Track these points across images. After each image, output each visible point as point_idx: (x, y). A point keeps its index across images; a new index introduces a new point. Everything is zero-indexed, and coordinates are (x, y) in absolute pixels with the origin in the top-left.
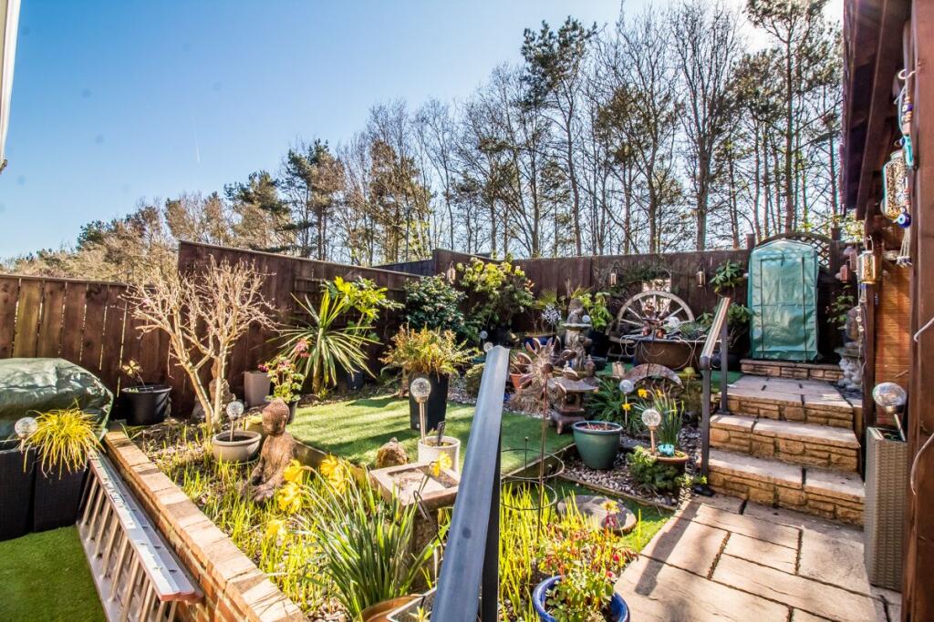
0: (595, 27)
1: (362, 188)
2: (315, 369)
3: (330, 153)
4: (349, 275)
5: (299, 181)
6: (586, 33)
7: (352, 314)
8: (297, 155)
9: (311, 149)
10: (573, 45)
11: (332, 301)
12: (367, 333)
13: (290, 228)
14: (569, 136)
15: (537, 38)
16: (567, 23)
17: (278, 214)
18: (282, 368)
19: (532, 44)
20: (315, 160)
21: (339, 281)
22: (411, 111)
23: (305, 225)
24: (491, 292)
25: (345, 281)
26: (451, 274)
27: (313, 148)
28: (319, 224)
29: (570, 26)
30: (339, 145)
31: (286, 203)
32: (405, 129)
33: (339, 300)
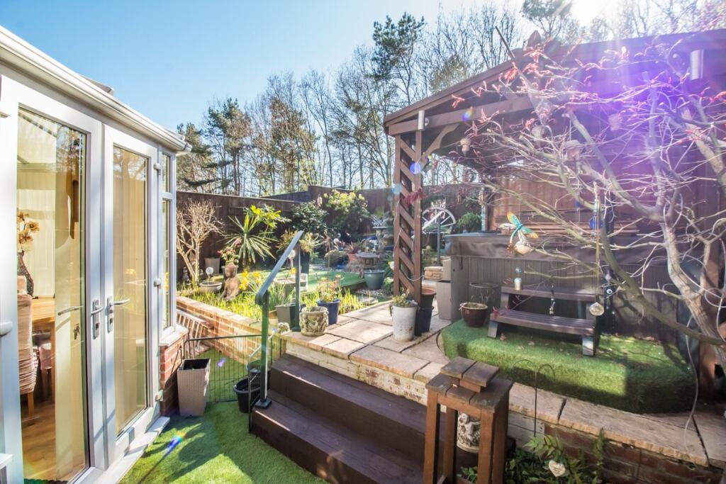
0: (423, 20)
1: (264, 133)
2: (244, 254)
3: (239, 108)
4: (259, 204)
5: (218, 130)
6: (417, 24)
7: (261, 226)
8: (215, 111)
9: (225, 106)
10: (409, 33)
11: (250, 219)
12: (271, 236)
13: (213, 166)
14: (408, 97)
15: (383, 28)
16: (404, 17)
17: (204, 156)
18: (229, 253)
19: (380, 33)
20: (229, 115)
21: (253, 208)
22: (298, 79)
23: (223, 164)
24: (344, 210)
25: (257, 207)
26: (320, 200)
27: (226, 104)
28: (234, 162)
29: (406, 19)
30: (246, 103)
31: (208, 147)
32: (294, 92)
33: (254, 218)
